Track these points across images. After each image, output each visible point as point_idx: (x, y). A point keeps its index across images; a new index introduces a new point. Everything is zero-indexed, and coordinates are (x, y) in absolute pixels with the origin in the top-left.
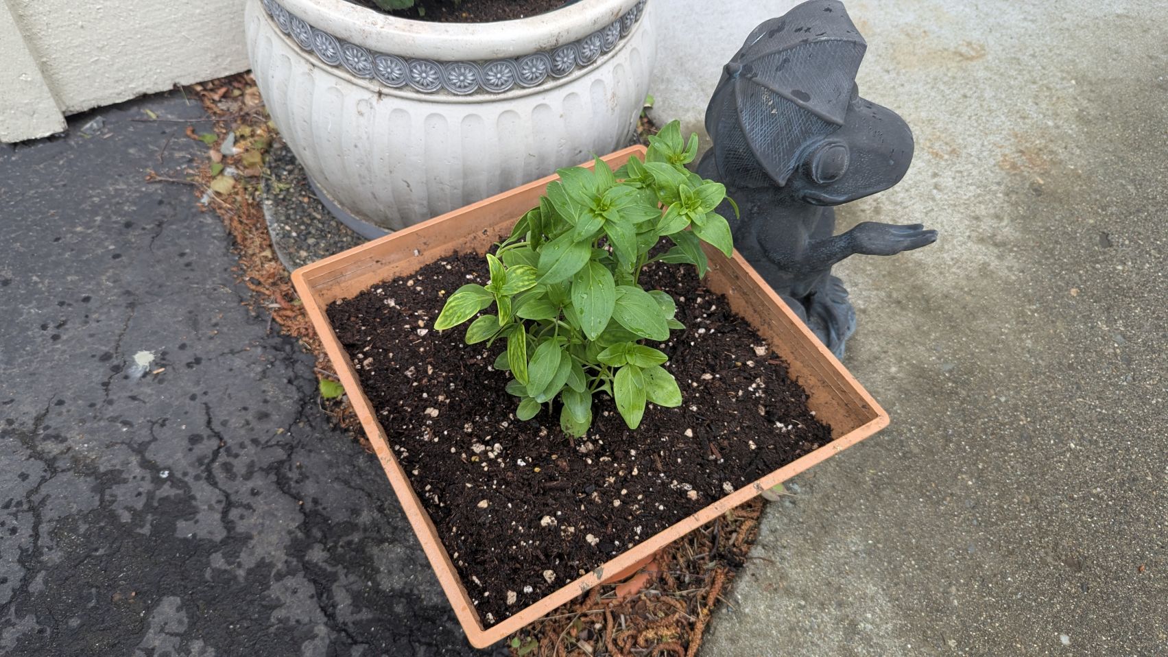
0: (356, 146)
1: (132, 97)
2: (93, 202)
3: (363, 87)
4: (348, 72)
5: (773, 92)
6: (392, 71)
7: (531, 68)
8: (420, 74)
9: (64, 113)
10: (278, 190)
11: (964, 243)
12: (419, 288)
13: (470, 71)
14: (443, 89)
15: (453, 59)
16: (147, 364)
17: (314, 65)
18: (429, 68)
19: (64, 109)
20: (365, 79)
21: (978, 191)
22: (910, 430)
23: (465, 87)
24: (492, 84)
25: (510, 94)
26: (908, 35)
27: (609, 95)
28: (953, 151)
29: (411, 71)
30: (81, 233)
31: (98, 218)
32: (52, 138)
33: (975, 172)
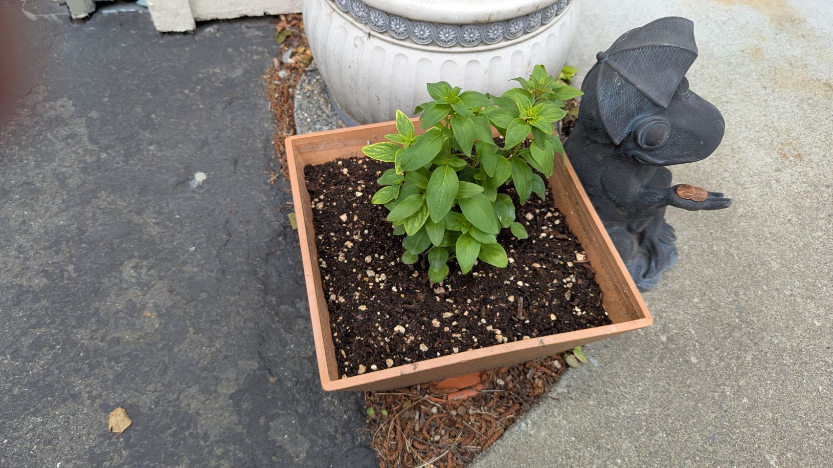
0: (350, 67)
1: (238, 16)
2: (199, 77)
3: (360, 29)
4: (353, 17)
5: (622, 76)
6: (378, 21)
7: (470, 34)
8: (396, 26)
9: (195, 19)
10: (307, 90)
11: (784, 224)
12: (365, 166)
13: (428, 29)
14: (408, 38)
15: (417, 18)
16: (201, 181)
17: (334, 10)
18: (401, 22)
19: (196, 16)
20: (362, 23)
21: (809, 189)
22: (694, 346)
23: (423, 39)
24: (442, 40)
25: (453, 49)
26: (791, 64)
27: (525, 63)
28: (799, 156)
29: (390, 23)
30: (187, 94)
31: (199, 87)
32: (185, 33)
33: (811, 174)
